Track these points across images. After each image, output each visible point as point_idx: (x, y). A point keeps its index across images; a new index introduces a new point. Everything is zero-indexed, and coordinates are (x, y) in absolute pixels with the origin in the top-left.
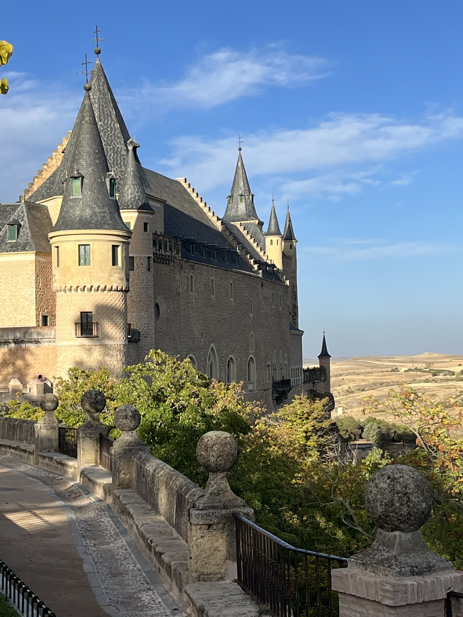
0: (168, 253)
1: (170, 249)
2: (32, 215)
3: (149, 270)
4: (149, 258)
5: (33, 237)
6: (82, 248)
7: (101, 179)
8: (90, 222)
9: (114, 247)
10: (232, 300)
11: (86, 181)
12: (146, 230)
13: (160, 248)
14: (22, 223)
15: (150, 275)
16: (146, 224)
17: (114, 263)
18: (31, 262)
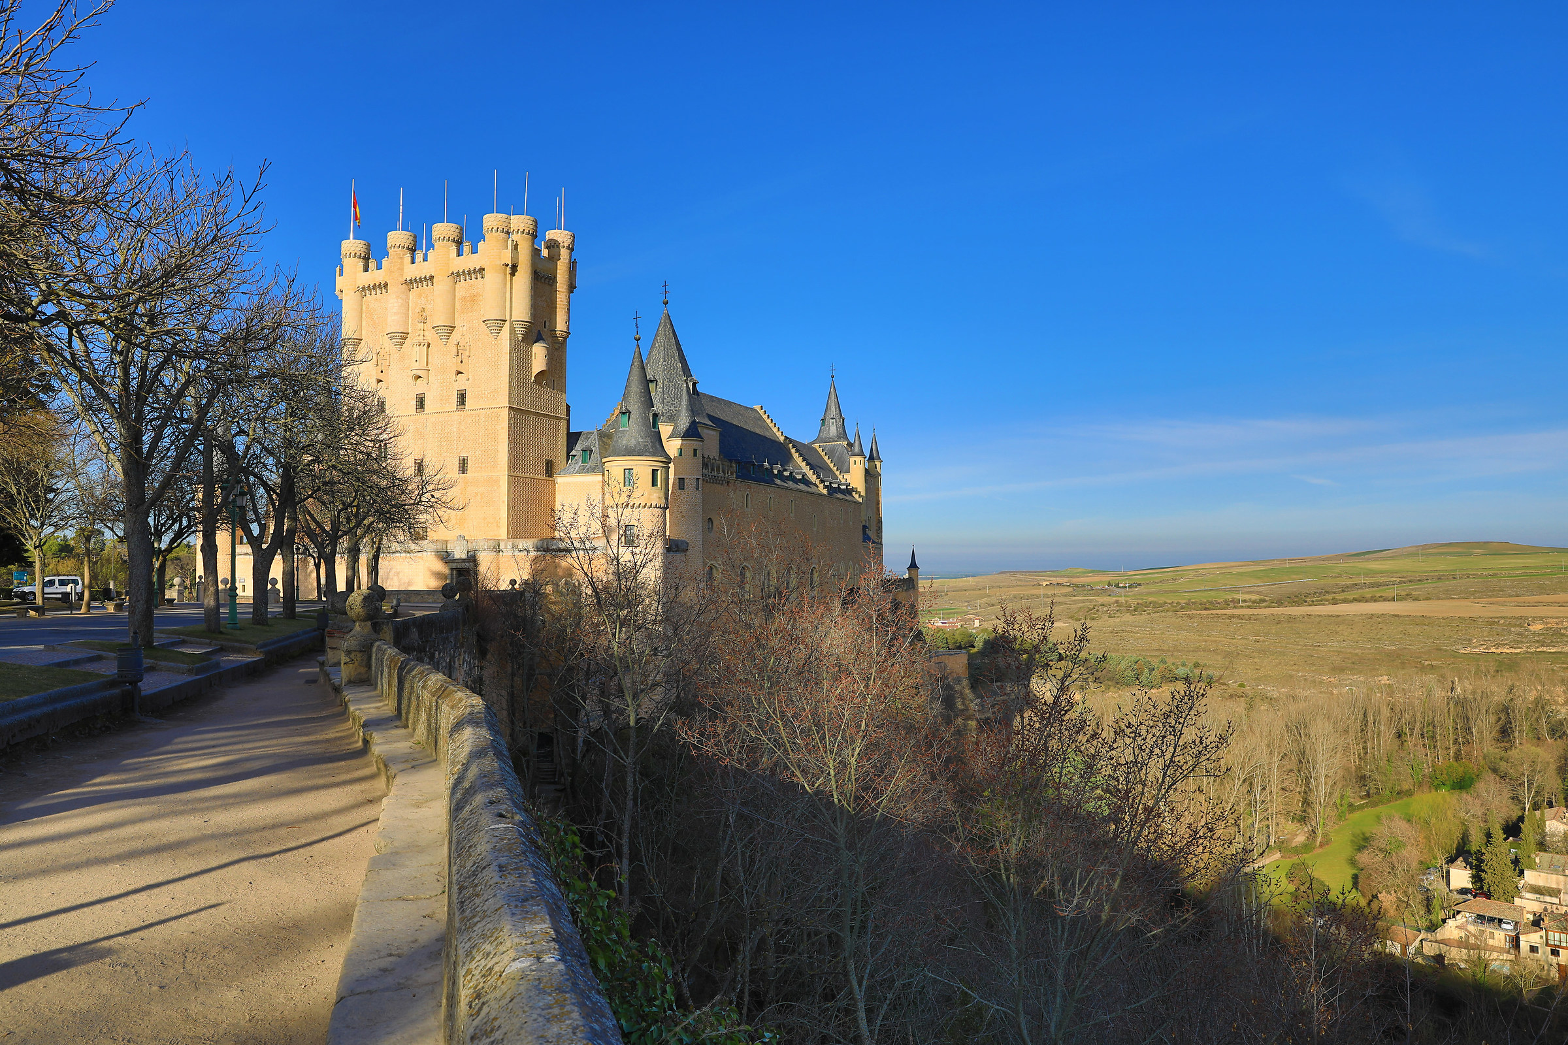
0: (722, 474)
1: (723, 471)
2: (603, 442)
3: (697, 489)
4: (698, 479)
6: (627, 471)
7: (645, 414)
8: (634, 450)
9: (654, 472)
10: (792, 515)
11: (632, 416)
12: (695, 455)
13: (713, 470)
14: (594, 449)
15: (699, 494)
16: (695, 450)
17: (654, 483)
18: (599, 482)
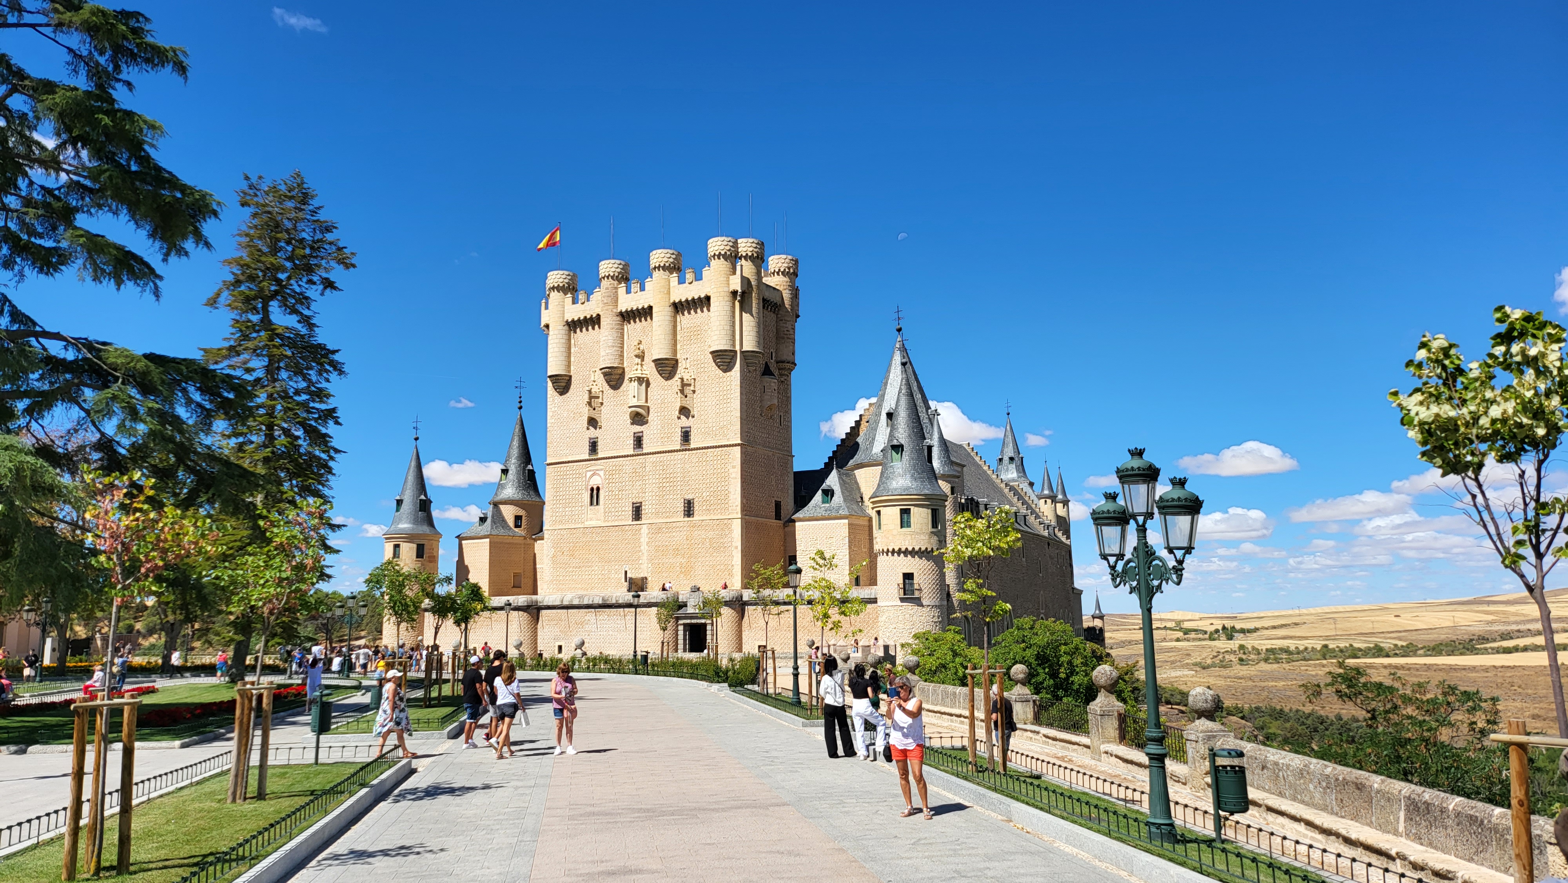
2: (843, 480)
5: (845, 500)
6: (903, 512)
7: (919, 447)
8: (910, 488)
9: (934, 511)
10: (1024, 560)
11: (905, 449)
12: (953, 493)
14: (834, 488)
16: (953, 488)
17: (934, 525)
18: (844, 524)
